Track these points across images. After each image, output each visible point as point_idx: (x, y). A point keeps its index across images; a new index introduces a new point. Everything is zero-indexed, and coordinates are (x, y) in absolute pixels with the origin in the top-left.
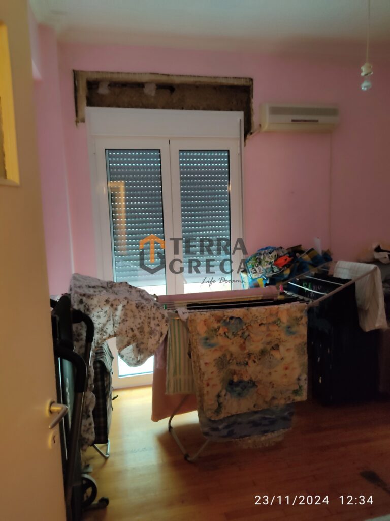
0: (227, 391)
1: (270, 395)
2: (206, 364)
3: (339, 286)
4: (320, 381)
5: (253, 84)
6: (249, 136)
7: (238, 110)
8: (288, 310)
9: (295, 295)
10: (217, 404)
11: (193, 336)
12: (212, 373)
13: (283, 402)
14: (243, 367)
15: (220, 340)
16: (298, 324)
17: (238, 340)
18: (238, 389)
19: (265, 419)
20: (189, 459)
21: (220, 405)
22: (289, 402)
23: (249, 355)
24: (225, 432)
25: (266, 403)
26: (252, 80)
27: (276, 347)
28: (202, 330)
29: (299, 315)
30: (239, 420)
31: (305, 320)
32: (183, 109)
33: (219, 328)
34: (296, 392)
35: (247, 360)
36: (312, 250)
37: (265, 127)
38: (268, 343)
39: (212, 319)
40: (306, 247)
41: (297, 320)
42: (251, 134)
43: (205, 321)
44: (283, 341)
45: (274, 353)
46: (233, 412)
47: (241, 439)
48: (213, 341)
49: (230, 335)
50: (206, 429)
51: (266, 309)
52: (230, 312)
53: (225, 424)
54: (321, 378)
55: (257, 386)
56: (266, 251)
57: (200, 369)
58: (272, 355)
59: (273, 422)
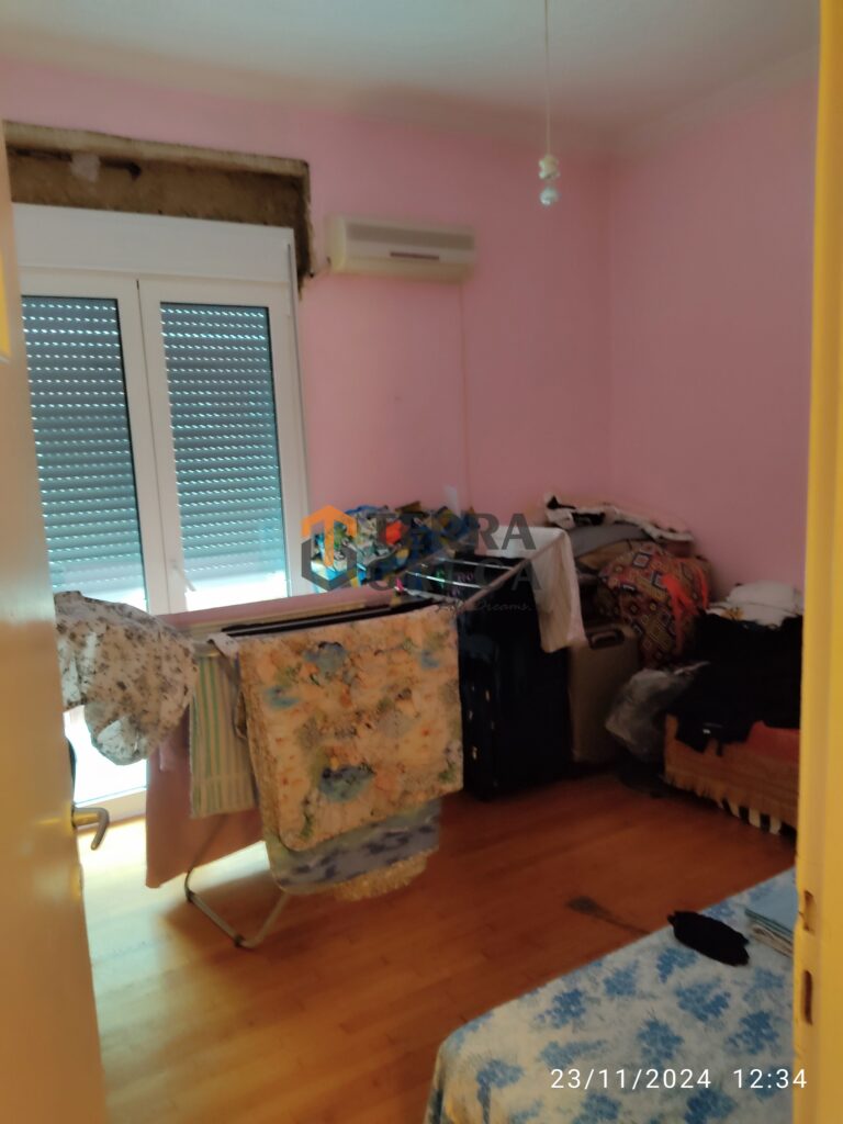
0: (320, 789)
1: (399, 789)
2: (279, 740)
3: (504, 571)
4: (475, 756)
5: (308, 172)
6: (306, 281)
7: (279, 223)
8: (423, 621)
9: (426, 595)
10: (304, 818)
11: (250, 686)
12: (291, 758)
13: (421, 798)
14: (348, 739)
15: (301, 691)
16: (441, 646)
17: (337, 687)
18: (340, 784)
19: (389, 835)
20: (245, 944)
21: (308, 819)
22: (432, 797)
23: (358, 714)
24: (321, 872)
25: (393, 804)
26: (306, 165)
27: (405, 695)
28: (266, 673)
29: (442, 629)
30: (345, 844)
31: (453, 637)
32: (160, 213)
33: (299, 667)
34: (444, 776)
35: (354, 724)
36: (445, 508)
37: (341, 263)
38: (392, 688)
39: (286, 649)
40: (429, 505)
41: (440, 637)
42: (312, 276)
43: (271, 655)
44: (417, 682)
45: (401, 705)
46: (334, 830)
47: (350, 882)
48: (290, 694)
49: (321, 679)
50: (283, 874)
51: (384, 623)
52: (320, 634)
53: (320, 857)
54: (475, 749)
55: (375, 774)
56: (360, 513)
57: (268, 752)
58: (399, 711)
59: (404, 840)
